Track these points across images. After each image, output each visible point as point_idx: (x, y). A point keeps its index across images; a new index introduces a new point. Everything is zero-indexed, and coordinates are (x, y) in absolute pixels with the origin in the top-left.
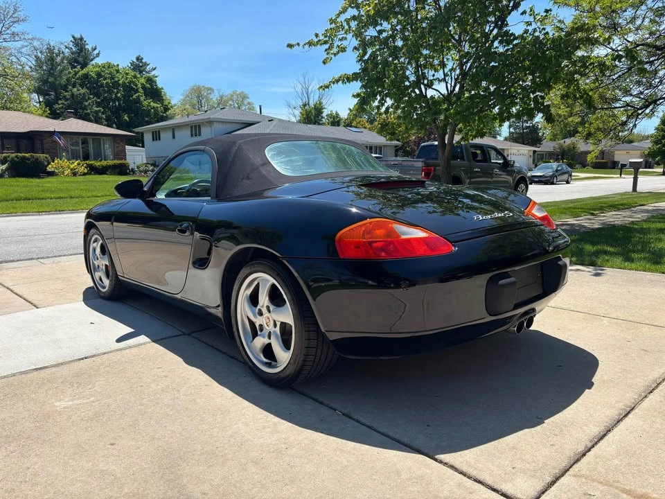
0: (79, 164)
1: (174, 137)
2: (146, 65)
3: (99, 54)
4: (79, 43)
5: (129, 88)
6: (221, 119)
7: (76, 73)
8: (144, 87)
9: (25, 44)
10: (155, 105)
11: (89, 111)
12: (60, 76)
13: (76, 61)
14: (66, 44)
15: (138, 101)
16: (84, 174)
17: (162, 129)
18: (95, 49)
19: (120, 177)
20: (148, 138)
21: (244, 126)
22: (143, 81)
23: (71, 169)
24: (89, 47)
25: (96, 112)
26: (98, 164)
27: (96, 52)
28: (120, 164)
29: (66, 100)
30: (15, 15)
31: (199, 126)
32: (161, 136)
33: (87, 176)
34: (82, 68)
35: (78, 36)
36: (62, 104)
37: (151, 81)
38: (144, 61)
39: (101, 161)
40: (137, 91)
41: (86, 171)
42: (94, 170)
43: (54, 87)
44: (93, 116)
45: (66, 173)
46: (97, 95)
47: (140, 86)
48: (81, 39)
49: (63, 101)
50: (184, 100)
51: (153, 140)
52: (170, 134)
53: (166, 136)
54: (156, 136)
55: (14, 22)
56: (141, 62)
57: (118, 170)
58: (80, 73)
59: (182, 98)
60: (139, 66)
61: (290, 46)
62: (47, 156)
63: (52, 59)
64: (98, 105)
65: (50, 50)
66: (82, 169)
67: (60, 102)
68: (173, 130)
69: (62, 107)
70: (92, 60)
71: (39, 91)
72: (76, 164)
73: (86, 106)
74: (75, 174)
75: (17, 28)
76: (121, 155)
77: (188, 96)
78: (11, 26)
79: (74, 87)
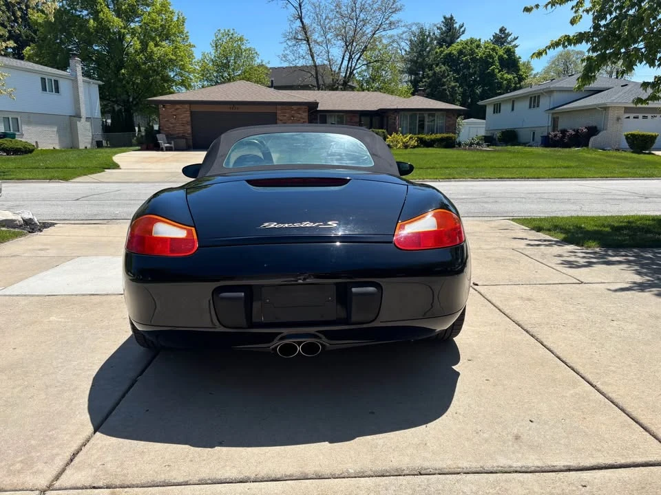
0: (410, 138)
1: (513, 110)
2: (509, 35)
3: (464, 31)
4: (449, 22)
5: (486, 62)
6: (563, 88)
7: (442, 52)
8: (501, 58)
9: (406, 30)
10: (510, 76)
11: (446, 87)
12: (428, 56)
13: (444, 41)
14: (438, 26)
15: (493, 75)
16: (414, 147)
17: (502, 101)
18: (462, 27)
19: (446, 149)
20: (489, 110)
21: (592, 93)
22: (501, 52)
23: (404, 143)
24: (457, 26)
25: (453, 88)
26: (427, 137)
27: (463, 29)
28: (447, 137)
29: (429, 78)
30: (394, 6)
31: (539, 97)
32: (502, 108)
33: (416, 149)
34: (447, 47)
35: (448, 16)
36: (425, 81)
37: (510, 52)
38: (506, 32)
39: (431, 134)
40: (492, 64)
41: (416, 144)
42: (424, 143)
43: (422, 66)
44: (449, 91)
45: (399, 145)
46: (457, 71)
47: (496, 58)
48: (451, 18)
49: (426, 79)
50: (548, 68)
51: (494, 113)
52: (509, 106)
53: (506, 108)
54: (497, 109)
55: (392, 12)
56: (504, 33)
57: (444, 143)
58: (446, 52)
59: (547, 65)
60: (501, 38)
61: (527, 10)
62: (385, 131)
63: (422, 42)
64: (456, 80)
65: (422, 32)
66: (413, 143)
67: (424, 80)
68: (513, 102)
69: (425, 85)
70: (458, 38)
71: (410, 72)
72: (408, 138)
73: (444, 82)
74: (406, 147)
75: (394, 17)
76: (453, 128)
77: (553, 63)
78: (389, 17)
79: (437, 66)
